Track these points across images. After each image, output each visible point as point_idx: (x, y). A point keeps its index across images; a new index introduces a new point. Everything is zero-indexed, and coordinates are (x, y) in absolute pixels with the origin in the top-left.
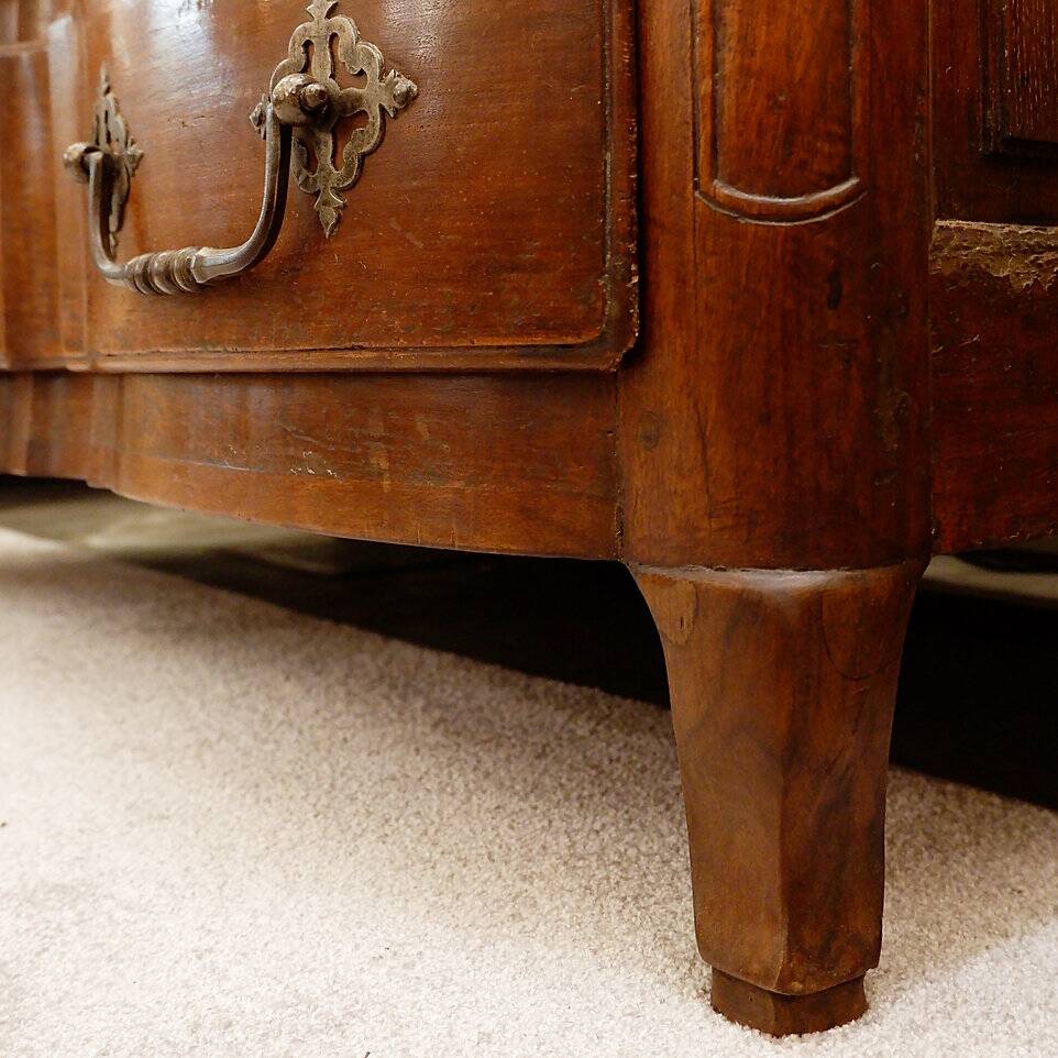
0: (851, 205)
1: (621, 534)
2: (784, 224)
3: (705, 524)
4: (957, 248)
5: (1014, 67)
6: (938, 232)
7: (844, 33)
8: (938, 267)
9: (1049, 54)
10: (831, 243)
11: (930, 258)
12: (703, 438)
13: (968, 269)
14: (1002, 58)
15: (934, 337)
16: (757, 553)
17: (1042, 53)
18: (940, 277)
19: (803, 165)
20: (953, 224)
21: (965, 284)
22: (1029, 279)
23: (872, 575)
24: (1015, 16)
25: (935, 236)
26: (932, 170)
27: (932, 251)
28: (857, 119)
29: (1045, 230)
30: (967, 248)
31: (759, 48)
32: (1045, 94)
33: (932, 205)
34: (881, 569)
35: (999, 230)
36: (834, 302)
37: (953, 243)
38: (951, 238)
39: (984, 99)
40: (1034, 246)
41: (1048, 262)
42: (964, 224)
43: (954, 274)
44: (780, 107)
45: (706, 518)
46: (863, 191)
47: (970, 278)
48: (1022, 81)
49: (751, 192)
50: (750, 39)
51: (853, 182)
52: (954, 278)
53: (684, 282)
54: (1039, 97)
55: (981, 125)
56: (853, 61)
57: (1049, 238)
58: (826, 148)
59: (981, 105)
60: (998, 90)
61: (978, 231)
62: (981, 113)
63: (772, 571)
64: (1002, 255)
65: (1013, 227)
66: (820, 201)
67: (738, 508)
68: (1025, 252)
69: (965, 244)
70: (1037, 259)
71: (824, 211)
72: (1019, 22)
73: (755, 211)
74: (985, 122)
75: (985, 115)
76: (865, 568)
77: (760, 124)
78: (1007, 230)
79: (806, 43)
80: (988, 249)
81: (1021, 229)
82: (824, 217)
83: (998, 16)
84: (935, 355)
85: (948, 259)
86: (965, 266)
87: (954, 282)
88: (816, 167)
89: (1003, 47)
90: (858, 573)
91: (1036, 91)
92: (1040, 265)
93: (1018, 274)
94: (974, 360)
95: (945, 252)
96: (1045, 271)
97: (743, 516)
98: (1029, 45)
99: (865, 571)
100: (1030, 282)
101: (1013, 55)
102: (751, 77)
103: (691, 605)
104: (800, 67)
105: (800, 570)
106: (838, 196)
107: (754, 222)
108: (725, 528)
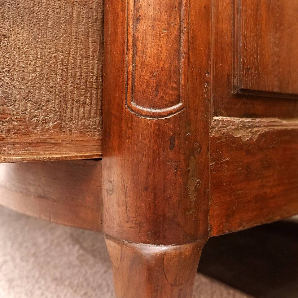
0: (179, 112)
1: (102, 223)
2: (155, 119)
3: (125, 225)
4: (221, 127)
5: (244, 64)
6: (214, 121)
7: (178, 51)
8: (213, 134)
9: (257, 60)
10: (171, 126)
11: (210, 131)
12: (126, 194)
13: (225, 135)
14: (240, 62)
15: (211, 159)
16: (142, 238)
17: (254, 60)
18: (214, 138)
19: (162, 98)
20: (220, 118)
21: (224, 140)
22: (248, 137)
23: (184, 247)
24: (245, 47)
25: (213, 123)
26: (212, 100)
27: (211, 129)
28: (182, 82)
29: (255, 120)
30: (225, 127)
31: (148, 56)
32: (255, 74)
33: (212, 112)
34: (188, 244)
35: (237, 120)
36: (172, 148)
37: (220, 125)
38: (219, 124)
39: (233, 75)
40: (251, 126)
41: (256, 131)
42: (225, 118)
43: (220, 137)
44: (155, 77)
45: (126, 222)
46: (185, 107)
47: (226, 138)
48: (247, 70)
49: (144, 107)
50: (145, 53)
51: (180, 104)
52: (219, 138)
53: (122, 137)
54: (253, 75)
55: (232, 84)
56: (181, 61)
57: (256, 123)
58: (171, 92)
59: (232, 77)
60: (238, 72)
61: (229, 121)
62: (233, 80)
63: (147, 245)
64: (238, 129)
65: (243, 119)
66: (168, 111)
67: (136, 220)
68: (247, 128)
69: (224, 126)
70: (252, 130)
71: (169, 115)
72: (246, 50)
73: (145, 114)
74: (234, 83)
75: (233, 81)
76: (182, 244)
77: (147, 83)
78: (241, 120)
79: (164, 55)
80: (233, 127)
81: (246, 119)
82: (169, 117)
83: (239, 47)
84: (211, 166)
85: (217, 131)
86: (224, 134)
87: (219, 140)
88: (167, 99)
89: (240, 58)
90: (178, 246)
91: (252, 73)
92: (252, 132)
93: (244, 136)
94: (226, 166)
95: (216, 129)
96: (254, 134)
97: (138, 223)
98: (250, 57)
99: (181, 246)
100: (248, 139)
101: (244, 60)
102: (145, 66)
103: (120, 254)
104: (162, 63)
105: (157, 245)
106: (174, 110)
107: (144, 118)
108: (132, 227)
